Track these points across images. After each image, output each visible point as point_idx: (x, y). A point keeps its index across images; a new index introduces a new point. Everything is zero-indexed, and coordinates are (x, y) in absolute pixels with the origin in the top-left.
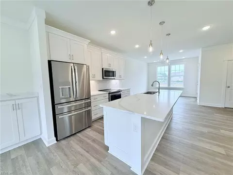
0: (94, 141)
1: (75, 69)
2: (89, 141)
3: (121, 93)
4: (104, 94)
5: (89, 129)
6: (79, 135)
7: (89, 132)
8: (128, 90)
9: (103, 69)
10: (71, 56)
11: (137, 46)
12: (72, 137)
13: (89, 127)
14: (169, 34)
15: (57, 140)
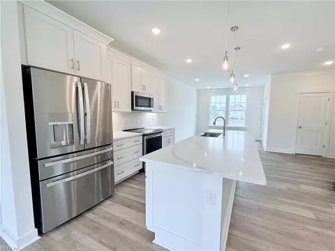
0: (122, 223)
1: (83, 89)
2: (112, 226)
3: (162, 134)
4: (135, 136)
5: (108, 202)
6: (89, 215)
7: (109, 207)
8: (173, 130)
9: (132, 93)
10: (75, 64)
11: (189, 61)
12: (74, 223)
13: (108, 197)
14: (239, 48)
15: (40, 233)
